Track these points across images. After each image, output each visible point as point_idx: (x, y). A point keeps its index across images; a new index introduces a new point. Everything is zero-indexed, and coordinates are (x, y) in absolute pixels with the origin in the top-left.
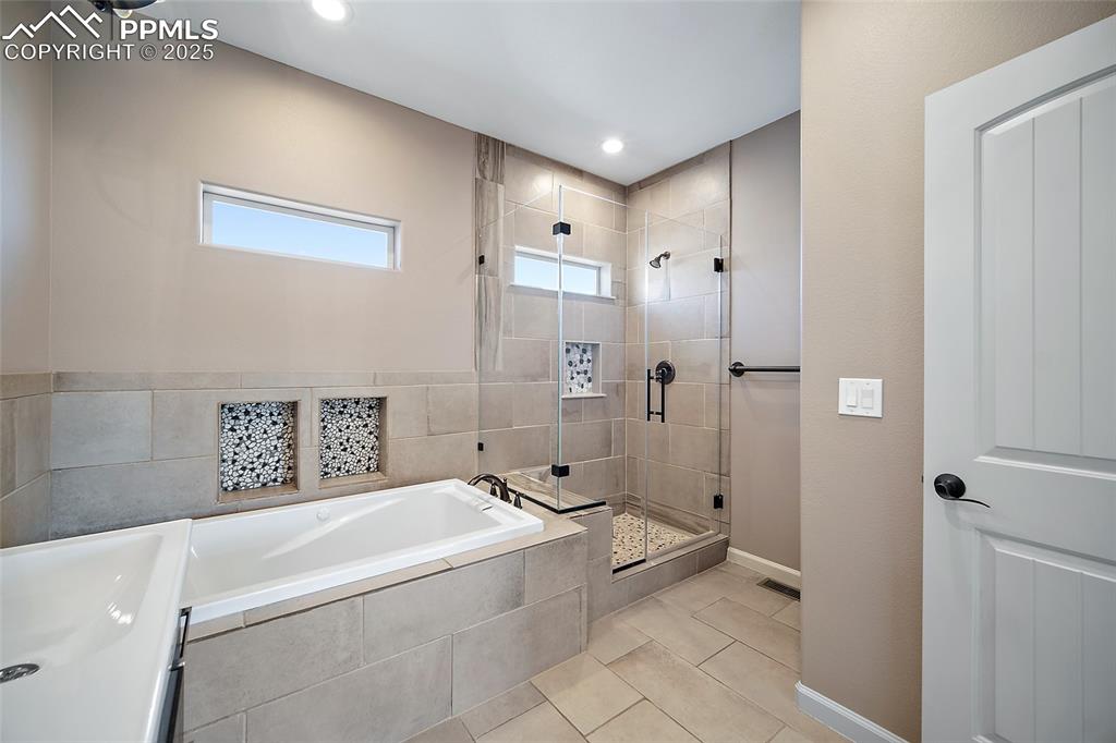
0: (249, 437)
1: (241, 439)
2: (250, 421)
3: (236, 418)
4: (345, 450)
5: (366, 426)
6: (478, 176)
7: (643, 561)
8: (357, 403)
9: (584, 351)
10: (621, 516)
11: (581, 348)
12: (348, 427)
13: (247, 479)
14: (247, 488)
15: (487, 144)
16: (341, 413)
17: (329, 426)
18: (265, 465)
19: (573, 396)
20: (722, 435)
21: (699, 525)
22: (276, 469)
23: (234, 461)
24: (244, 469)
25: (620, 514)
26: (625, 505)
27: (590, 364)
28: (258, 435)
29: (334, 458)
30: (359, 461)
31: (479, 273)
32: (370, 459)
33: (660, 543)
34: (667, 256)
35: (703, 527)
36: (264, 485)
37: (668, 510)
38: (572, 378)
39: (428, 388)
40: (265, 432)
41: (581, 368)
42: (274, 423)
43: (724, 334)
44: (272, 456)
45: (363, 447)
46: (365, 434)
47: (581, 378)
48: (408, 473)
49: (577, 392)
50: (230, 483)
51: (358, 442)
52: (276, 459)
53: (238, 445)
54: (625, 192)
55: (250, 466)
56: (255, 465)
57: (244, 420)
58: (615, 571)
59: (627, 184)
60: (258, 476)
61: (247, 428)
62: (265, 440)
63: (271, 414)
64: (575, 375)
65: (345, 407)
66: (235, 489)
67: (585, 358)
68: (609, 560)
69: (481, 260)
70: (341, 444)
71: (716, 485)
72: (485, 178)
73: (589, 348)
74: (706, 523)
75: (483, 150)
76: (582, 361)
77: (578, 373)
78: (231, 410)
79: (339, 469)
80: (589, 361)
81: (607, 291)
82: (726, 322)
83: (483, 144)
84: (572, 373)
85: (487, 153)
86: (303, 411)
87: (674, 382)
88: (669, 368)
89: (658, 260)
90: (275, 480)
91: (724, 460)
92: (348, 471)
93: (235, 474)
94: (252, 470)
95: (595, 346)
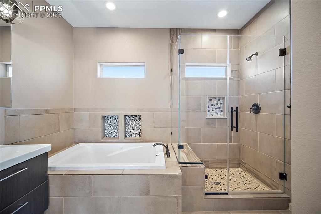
0: (111, 124)
1: (109, 124)
2: (111, 120)
3: (108, 119)
4: (133, 130)
5: (139, 123)
6: (171, 42)
7: (226, 194)
8: (136, 117)
9: (219, 100)
10: (237, 169)
11: (217, 98)
12: (134, 123)
13: (110, 135)
14: (111, 137)
15: (174, 31)
16: (132, 119)
17: (129, 123)
18: (114, 132)
19: (213, 117)
20: (286, 142)
21: (273, 185)
22: (117, 133)
23: (108, 130)
24: (110, 132)
25: (237, 168)
26: (238, 164)
27: (222, 105)
28: (113, 124)
29: (130, 132)
30: (137, 133)
31: (171, 75)
32: (140, 133)
33: (249, 186)
34: (256, 54)
35: (275, 186)
36: (114, 137)
37: (258, 172)
38: (213, 110)
39: (154, 113)
40: (114, 123)
41: (218, 106)
42: (116, 121)
43: (287, 88)
44: (116, 130)
45: (138, 129)
46: (139, 126)
47: (217, 110)
48: (148, 139)
49: (215, 116)
50: (107, 135)
51: (137, 128)
52: (117, 130)
53: (109, 126)
54: (238, 32)
55: (111, 132)
56: (112, 131)
57: (110, 120)
58: (206, 194)
59: (239, 28)
60: (113, 134)
61: (110, 122)
62: (114, 125)
63: (116, 119)
64: (214, 109)
65: (133, 118)
66: (108, 137)
67: (219, 102)
68: (203, 189)
69: (171, 71)
70: (132, 128)
71: (282, 167)
72: (173, 42)
73: (221, 99)
74: (277, 185)
75: (172, 33)
76: (217, 104)
77: (216, 108)
78: (107, 117)
79: (132, 135)
80: (221, 104)
81: (229, 75)
82: (287, 81)
83: (172, 32)
84: (213, 108)
85: (174, 34)
86: (120, 118)
87: (261, 113)
88: (257, 106)
89: (250, 57)
90: (117, 136)
91: (287, 155)
92: (134, 136)
93: (108, 133)
94: (112, 132)
95: (223, 98)
